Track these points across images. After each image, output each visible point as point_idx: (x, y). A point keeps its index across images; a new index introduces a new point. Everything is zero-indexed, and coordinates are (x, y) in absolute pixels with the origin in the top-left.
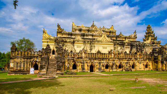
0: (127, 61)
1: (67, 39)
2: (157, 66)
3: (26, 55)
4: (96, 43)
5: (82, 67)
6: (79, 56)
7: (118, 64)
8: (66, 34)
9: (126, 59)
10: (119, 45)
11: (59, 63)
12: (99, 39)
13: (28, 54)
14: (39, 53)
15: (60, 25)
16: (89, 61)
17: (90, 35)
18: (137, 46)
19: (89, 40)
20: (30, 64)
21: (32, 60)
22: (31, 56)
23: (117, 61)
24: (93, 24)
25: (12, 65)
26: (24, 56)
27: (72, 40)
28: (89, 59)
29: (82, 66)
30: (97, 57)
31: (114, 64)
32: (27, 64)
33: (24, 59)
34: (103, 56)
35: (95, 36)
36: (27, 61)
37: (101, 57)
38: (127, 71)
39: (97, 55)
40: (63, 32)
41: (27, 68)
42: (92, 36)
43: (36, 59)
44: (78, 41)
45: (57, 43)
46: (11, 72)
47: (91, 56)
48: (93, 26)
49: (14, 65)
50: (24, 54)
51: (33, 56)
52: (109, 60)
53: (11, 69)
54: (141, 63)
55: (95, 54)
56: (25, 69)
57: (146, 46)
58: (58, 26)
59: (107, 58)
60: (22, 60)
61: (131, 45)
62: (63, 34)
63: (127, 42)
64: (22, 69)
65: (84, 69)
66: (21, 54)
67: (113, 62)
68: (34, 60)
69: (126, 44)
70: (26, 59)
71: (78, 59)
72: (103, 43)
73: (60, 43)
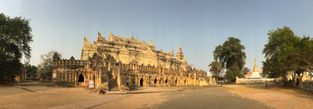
0: (173, 76)
1: (110, 48)
2: (193, 82)
3: (70, 65)
4: (141, 55)
5: (132, 81)
6: (129, 68)
7: (165, 79)
8: (108, 43)
9: (172, 74)
10: (162, 60)
11: (123, 75)
12: (144, 52)
13: (72, 63)
14: (89, 62)
15: (100, 33)
16: (140, 74)
17: (133, 47)
18: (175, 63)
19: (135, 52)
20: (74, 75)
21: (77, 70)
22: (76, 66)
23: (165, 75)
24: (133, 36)
25: (54, 75)
26: (68, 66)
27: (117, 50)
28: (140, 72)
29: (132, 79)
30: (147, 70)
31: (162, 79)
32: (72, 75)
33: (68, 68)
34: (153, 69)
35: (138, 48)
36: (72, 71)
37: (151, 71)
38: (172, 86)
39: (147, 69)
40: (104, 41)
41: (71, 79)
42: (135, 48)
43: (81, 69)
44: (123, 52)
45: (100, 52)
46: (55, 83)
47: (142, 69)
48: (133, 38)
49: (57, 76)
50: (68, 63)
51: (78, 66)
52: (158, 75)
53: (54, 80)
54: (181, 79)
55: (145, 67)
56: (70, 80)
57: (182, 64)
58: (99, 34)
59: (157, 72)
60: (67, 70)
61: (172, 62)
62: (103, 43)
63: (168, 59)
64: (66, 80)
65: (134, 83)
66: (65, 63)
67: (161, 76)
68: (79, 70)
69: (168, 60)
70: (70, 68)
71: (129, 71)
72: (148, 57)
73: (102, 52)
